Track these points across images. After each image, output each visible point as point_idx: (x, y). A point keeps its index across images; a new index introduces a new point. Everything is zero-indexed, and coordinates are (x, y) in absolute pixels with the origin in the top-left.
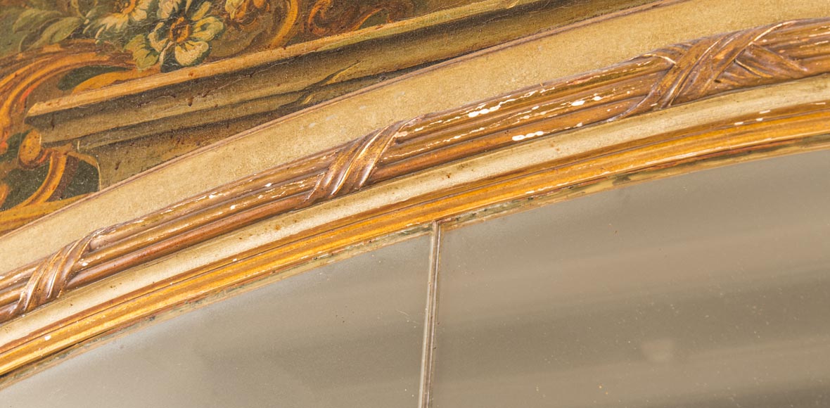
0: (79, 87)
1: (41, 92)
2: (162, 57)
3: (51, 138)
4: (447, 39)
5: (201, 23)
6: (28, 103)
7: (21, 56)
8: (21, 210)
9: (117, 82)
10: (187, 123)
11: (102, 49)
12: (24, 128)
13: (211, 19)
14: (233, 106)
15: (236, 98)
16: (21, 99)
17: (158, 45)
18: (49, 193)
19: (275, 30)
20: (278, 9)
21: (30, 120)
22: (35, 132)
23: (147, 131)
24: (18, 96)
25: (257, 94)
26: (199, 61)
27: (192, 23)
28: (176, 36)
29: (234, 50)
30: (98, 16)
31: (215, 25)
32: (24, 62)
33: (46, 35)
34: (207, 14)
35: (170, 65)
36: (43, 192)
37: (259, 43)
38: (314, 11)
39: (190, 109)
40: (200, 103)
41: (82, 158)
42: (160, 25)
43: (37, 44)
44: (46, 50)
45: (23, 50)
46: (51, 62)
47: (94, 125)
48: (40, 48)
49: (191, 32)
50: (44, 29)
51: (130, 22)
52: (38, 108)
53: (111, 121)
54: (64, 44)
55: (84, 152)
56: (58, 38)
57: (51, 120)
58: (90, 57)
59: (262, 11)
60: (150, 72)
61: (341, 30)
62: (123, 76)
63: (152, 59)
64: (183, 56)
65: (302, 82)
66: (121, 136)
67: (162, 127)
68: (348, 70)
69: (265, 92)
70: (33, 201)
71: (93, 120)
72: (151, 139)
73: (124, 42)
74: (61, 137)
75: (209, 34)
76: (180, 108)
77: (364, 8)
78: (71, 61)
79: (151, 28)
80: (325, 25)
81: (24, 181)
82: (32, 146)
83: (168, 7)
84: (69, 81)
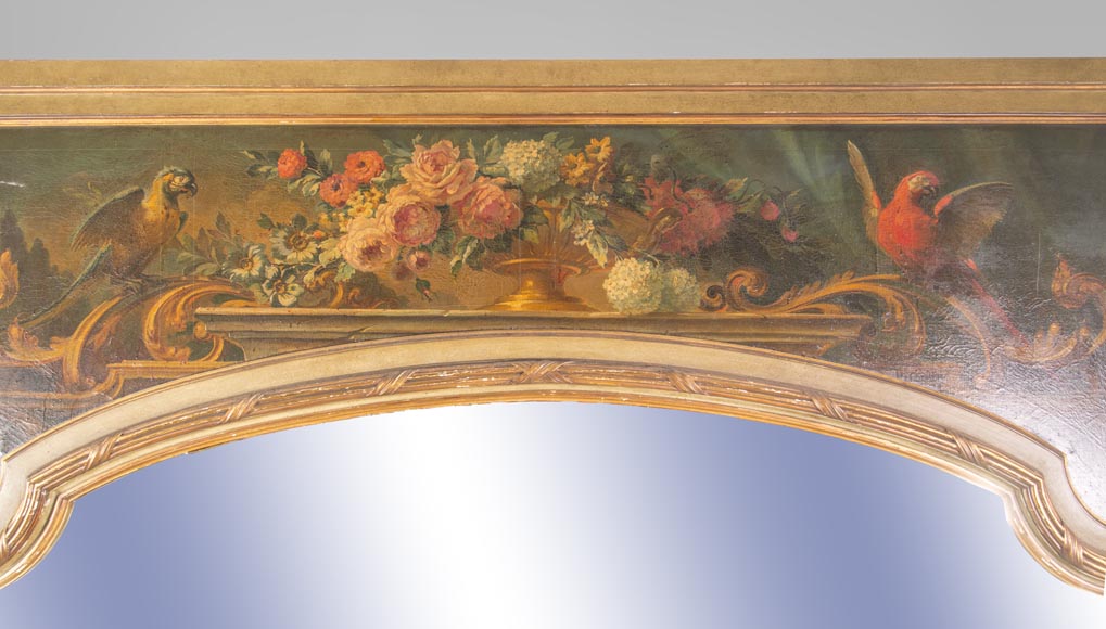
0: (225, 304)
1: (202, 301)
2: (271, 299)
3: (213, 328)
4: (417, 323)
5: (291, 286)
6: (195, 306)
7: (184, 278)
8: (201, 363)
9: (247, 306)
10: (290, 336)
11: (234, 285)
12: (194, 319)
13: (296, 285)
14: (314, 333)
15: (316, 329)
16: (190, 302)
17: (269, 292)
18: (216, 357)
19: (332, 299)
20: (332, 290)
21: (197, 315)
22: (202, 323)
23: (268, 336)
24: (188, 300)
25: (325, 329)
26: (292, 306)
27: (286, 285)
28: (278, 290)
29: (311, 304)
30: (229, 267)
31: (299, 290)
32: (187, 282)
33: (199, 269)
34: (294, 282)
35: (276, 304)
36: (212, 355)
37: (323, 304)
38: (351, 294)
39: (290, 329)
40: (295, 328)
41: (233, 342)
42: (268, 281)
43: (194, 273)
44: (200, 278)
45: (185, 275)
46: (205, 286)
47: (236, 326)
48: (196, 277)
49: (286, 289)
50: (196, 266)
51: (250, 275)
52: (200, 310)
53: (247, 327)
54: (211, 277)
55: (236, 340)
56: (208, 273)
57: (211, 318)
58: (228, 289)
59: (324, 287)
60: (265, 306)
61: (366, 307)
62: (250, 304)
63: (266, 299)
64: (283, 301)
65: (349, 329)
66: (254, 336)
67: (276, 336)
68: (370, 328)
69: (330, 329)
70: (207, 359)
71: (236, 324)
72: (271, 340)
73: (248, 286)
74: (218, 329)
75: (296, 293)
76: (285, 328)
77: (377, 299)
78: (216, 288)
79: (263, 282)
80: (358, 303)
81: (200, 349)
82: (201, 330)
83: (271, 272)
84: (219, 299)
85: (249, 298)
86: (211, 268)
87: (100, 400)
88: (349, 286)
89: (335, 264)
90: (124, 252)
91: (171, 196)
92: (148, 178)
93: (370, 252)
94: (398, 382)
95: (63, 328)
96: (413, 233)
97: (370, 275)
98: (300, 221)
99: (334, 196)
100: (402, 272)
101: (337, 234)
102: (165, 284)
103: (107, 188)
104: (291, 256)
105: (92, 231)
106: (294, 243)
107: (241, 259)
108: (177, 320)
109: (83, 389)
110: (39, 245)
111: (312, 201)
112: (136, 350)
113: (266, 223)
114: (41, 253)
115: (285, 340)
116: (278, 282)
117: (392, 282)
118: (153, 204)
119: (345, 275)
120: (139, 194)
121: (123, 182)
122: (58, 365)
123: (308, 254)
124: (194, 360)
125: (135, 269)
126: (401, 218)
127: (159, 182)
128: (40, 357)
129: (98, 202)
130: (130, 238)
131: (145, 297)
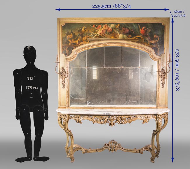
6: (87, 38)
8: (87, 43)
13: (95, 36)
15: (96, 40)
26: (94, 38)
37: (97, 38)
45: (86, 35)
47: (90, 40)
61: (100, 38)
68: (100, 40)
81: (87, 41)
82: (87, 40)
83: (92, 35)
84: (89, 37)
85: (91, 37)
86: (88, 35)
87: (80, 46)
88: (99, 36)
89: (97, 35)
90: (81, 34)
91: (84, 29)
92: (82, 27)
93: (100, 34)
94: (103, 44)
95: (76, 40)
96: (104, 32)
98: (95, 31)
99: (97, 29)
100: (103, 35)
101: (98, 32)
102: (84, 36)
103: (79, 28)
104: (94, 34)
105: (78, 32)
106: (94, 33)
107: (90, 34)
108: (85, 39)
109: (78, 45)
110: (74, 33)
111: (96, 29)
112: (82, 42)
113: (92, 31)
114: (74, 34)
115: (94, 41)
116: (93, 36)
117: (102, 36)
118: (83, 29)
119: (98, 35)
120: (82, 29)
121: (81, 28)
122: (76, 43)
123: (95, 34)
125: (82, 35)
126: (103, 31)
127: (83, 28)
128: (75, 42)
129: (79, 29)
130: (81, 32)
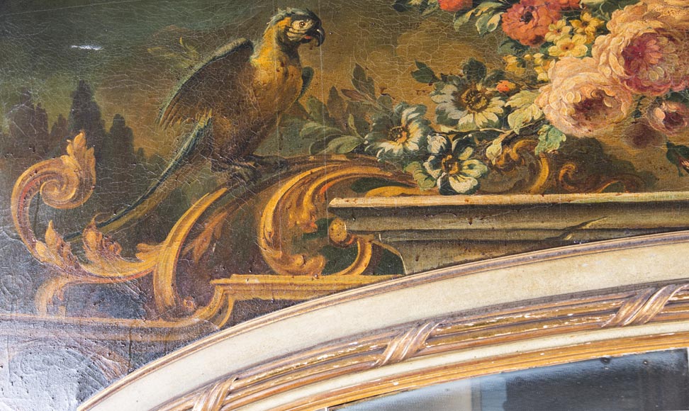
0: (371, 192)
1: (338, 189)
2: (439, 183)
3: (355, 227)
4: (674, 213)
5: (467, 163)
6: (329, 196)
7: (312, 158)
8: (340, 278)
9: (403, 195)
10: (470, 236)
11: (383, 166)
12: (328, 215)
13: (476, 162)
14: (508, 231)
15: (509, 226)
16: (321, 192)
17: (435, 173)
18: (362, 268)
19: (532, 181)
20: (531, 166)
21: (332, 210)
22: (339, 220)
23: (437, 237)
24: (318, 189)
25: (526, 225)
26: (471, 192)
27: (460, 162)
28: (448, 169)
29: (500, 189)
30: (374, 140)
31: (479, 168)
32: (316, 164)
33: (332, 145)
34: (472, 157)
35: (447, 190)
36: (357, 266)
37: (519, 187)
38: (562, 172)
39: (471, 227)
40: (477, 224)
41: (385, 247)
42: (432, 158)
43: (325, 151)
44: (334, 157)
45: (313, 154)
46: (341, 168)
47: (389, 223)
48: (329, 156)
49: (460, 168)
50: (328, 141)
51: (405, 150)
52: (336, 202)
53: (405, 224)
54: (349, 155)
55: (390, 244)
56: (343, 150)
57: (352, 214)
58: (375, 171)
59: (519, 163)
60: (430, 193)
61: (587, 191)
62: (408, 191)
63: (430, 184)
64: (455, 185)
65: (562, 224)
66: (416, 237)
67: (450, 236)
68: (597, 222)
69: (531, 225)
70: (349, 272)
71: (389, 220)
72: (442, 244)
73: (403, 165)
74: (364, 228)
75: (476, 172)
76: (463, 225)
77: (603, 178)
78: (357, 171)
79: (425, 159)
80: (573, 184)
81: (339, 257)
82: (339, 230)
83: (436, 144)
84: (362, 186)
85: (405, 182)
86: (348, 143)
87: (203, 331)
88: (557, 160)
89: (532, 129)
90: (228, 126)
91: (289, 48)
92: (256, 28)
93: (588, 108)
94: (654, 305)
95: (154, 231)
96: (656, 75)
97: (591, 143)
98: (476, 70)
99: (524, 31)
100: (643, 135)
101: (534, 84)
102: (285, 168)
103: (203, 44)
104: (466, 120)
105: (187, 101)
106: (468, 100)
107: (391, 128)
108: (304, 216)
109: (179, 313)
110: (119, 121)
111: (493, 38)
112: (251, 261)
113: (425, 75)
114: (122, 133)
115: (465, 243)
116: (449, 159)
117: (630, 152)
118: (265, 60)
119: (550, 143)
120: (247, 49)
121: (225, 35)
122: (147, 281)
123: (490, 115)
124: (330, 273)
125: (245, 149)
126: (634, 54)
127: (271, 32)
128: (124, 271)
129: (193, 63)
130: (236, 107)
131: (259, 184)
